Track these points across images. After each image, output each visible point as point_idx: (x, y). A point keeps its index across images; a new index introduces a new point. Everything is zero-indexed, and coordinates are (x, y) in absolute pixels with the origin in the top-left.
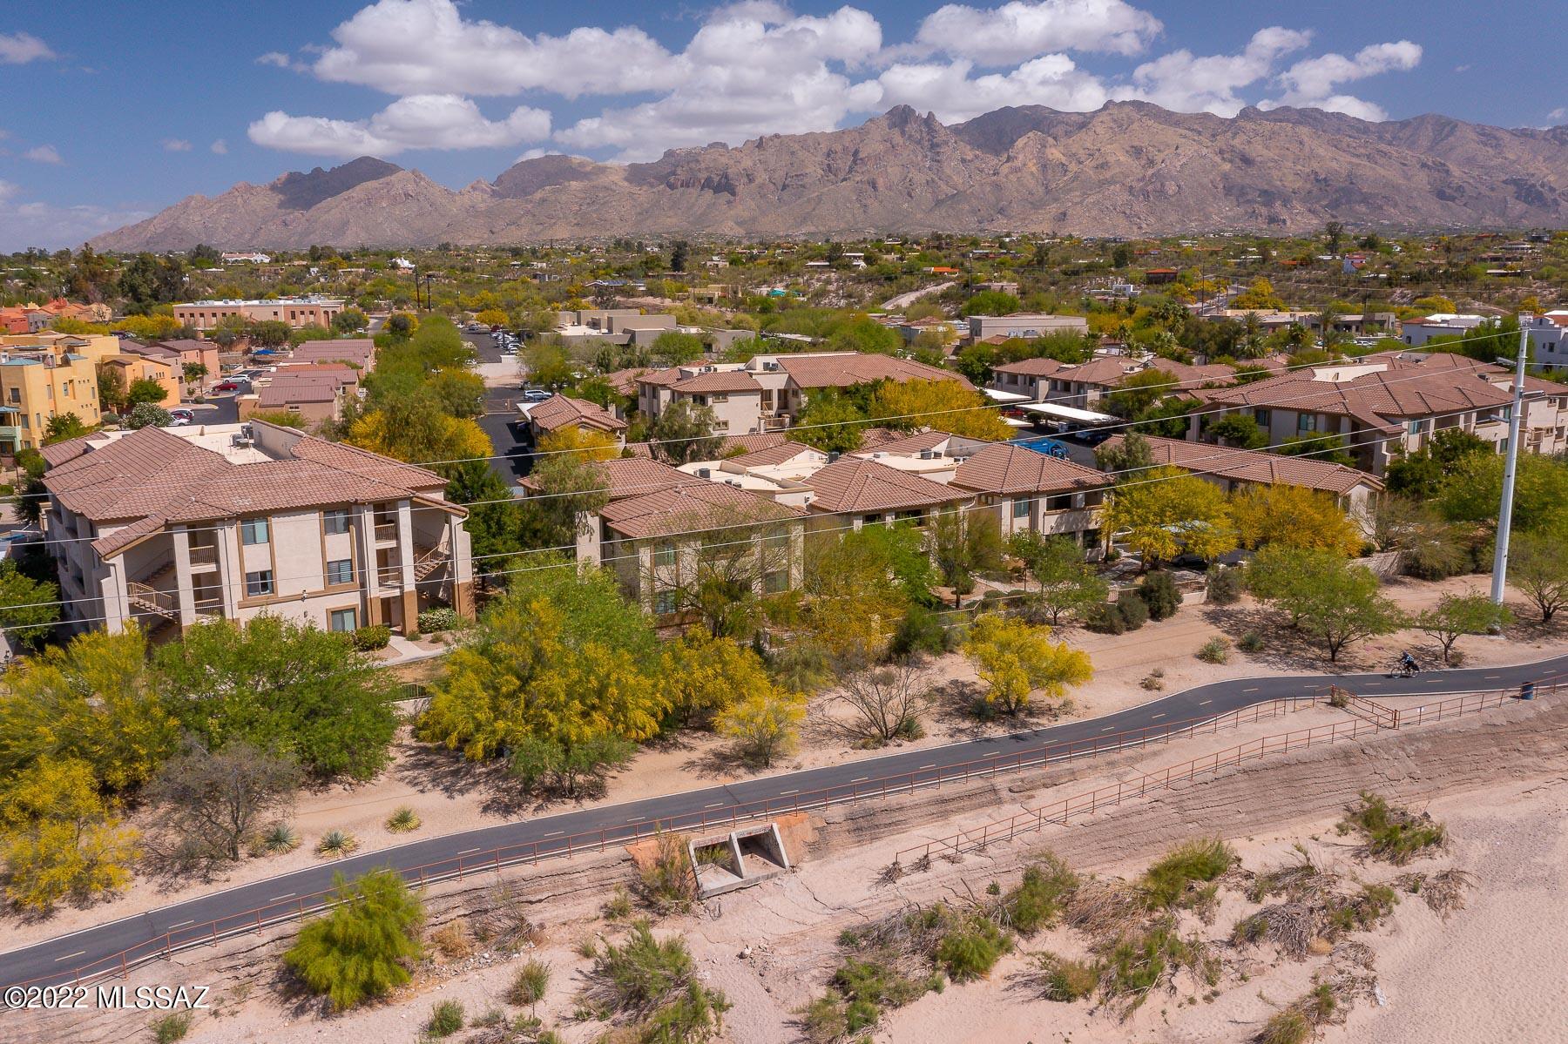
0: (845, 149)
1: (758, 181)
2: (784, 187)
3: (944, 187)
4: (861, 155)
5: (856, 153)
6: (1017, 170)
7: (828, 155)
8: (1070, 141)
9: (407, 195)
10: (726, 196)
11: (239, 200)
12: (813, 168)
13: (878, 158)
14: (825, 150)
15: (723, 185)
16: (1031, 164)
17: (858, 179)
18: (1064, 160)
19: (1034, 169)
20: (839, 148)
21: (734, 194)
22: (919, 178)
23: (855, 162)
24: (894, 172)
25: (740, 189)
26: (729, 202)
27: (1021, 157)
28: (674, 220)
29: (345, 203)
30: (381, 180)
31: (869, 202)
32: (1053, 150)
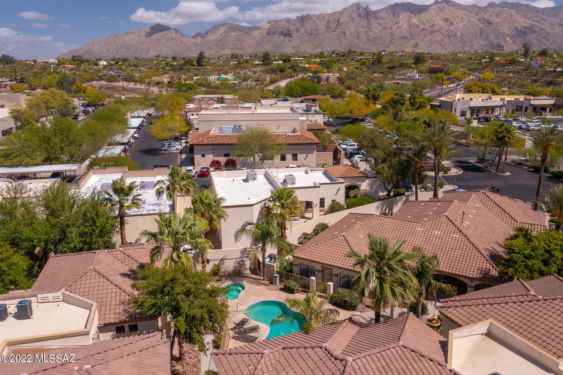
0: (334, 20)
1: (301, 32)
2: (311, 34)
3: (371, 34)
4: (340, 22)
5: (338, 21)
6: (400, 27)
7: (328, 22)
8: (421, 16)
9: (172, 38)
10: (288, 38)
11: (112, 40)
12: (322, 27)
13: (346, 23)
14: (327, 20)
15: (288, 34)
16: (405, 25)
17: (338, 31)
18: (418, 23)
19: (406, 27)
20: (332, 19)
21: (291, 37)
22: (362, 30)
23: (338, 24)
24: (353, 28)
25: (294, 35)
26: (289, 40)
27: (401, 22)
28: (269, 47)
29: (149, 41)
30: (163, 33)
31: (342, 40)
32: (414, 20)
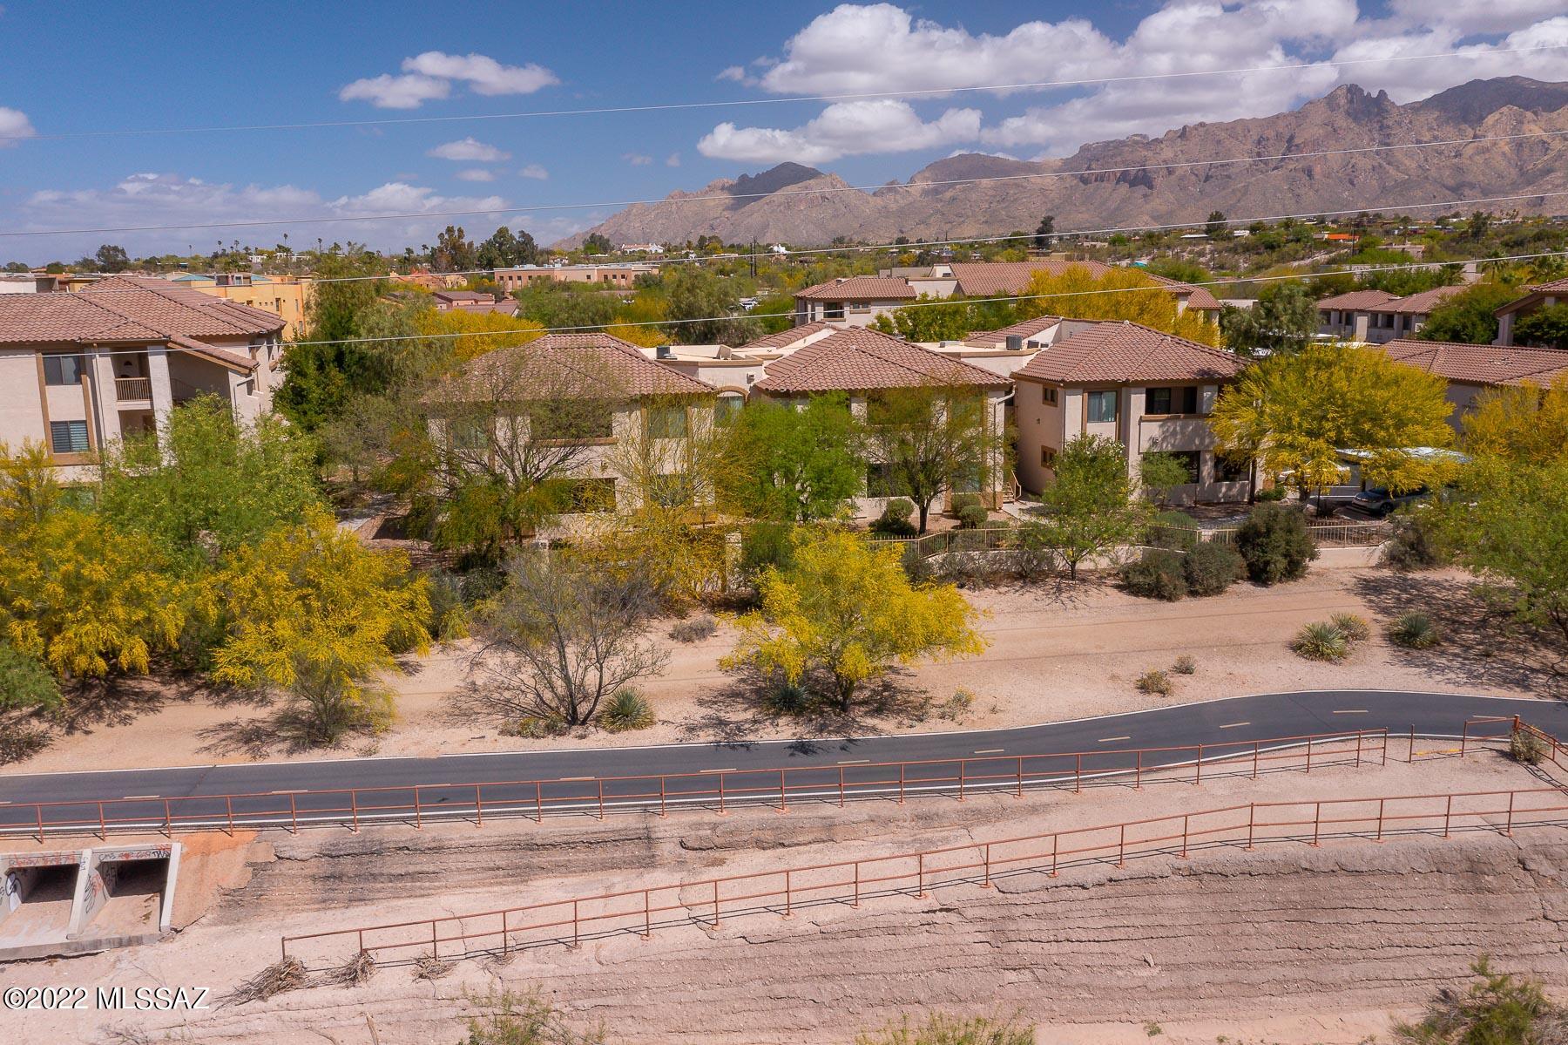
0: (1279, 136)
1: (1179, 172)
2: (1207, 178)
3: (1392, 171)
4: (1297, 141)
5: (1291, 139)
6: (1486, 150)
7: (1259, 142)
8: (1554, 115)
9: (824, 198)
10: (1142, 189)
11: (674, 206)
12: (1242, 159)
13: (1316, 144)
14: (1255, 138)
15: (1142, 180)
16: (1502, 143)
17: (1291, 167)
18: (1545, 136)
19: (1506, 149)
20: (1271, 133)
21: (1151, 187)
22: (1364, 164)
23: (1289, 150)
24: (1334, 155)
25: (1158, 181)
26: (1145, 196)
27: (1490, 137)
28: (1086, 216)
29: (766, 207)
30: (800, 185)
31: (1302, 191)
32: (1532, 127)
